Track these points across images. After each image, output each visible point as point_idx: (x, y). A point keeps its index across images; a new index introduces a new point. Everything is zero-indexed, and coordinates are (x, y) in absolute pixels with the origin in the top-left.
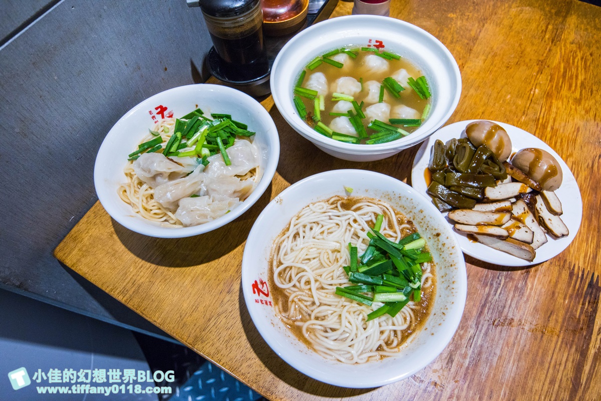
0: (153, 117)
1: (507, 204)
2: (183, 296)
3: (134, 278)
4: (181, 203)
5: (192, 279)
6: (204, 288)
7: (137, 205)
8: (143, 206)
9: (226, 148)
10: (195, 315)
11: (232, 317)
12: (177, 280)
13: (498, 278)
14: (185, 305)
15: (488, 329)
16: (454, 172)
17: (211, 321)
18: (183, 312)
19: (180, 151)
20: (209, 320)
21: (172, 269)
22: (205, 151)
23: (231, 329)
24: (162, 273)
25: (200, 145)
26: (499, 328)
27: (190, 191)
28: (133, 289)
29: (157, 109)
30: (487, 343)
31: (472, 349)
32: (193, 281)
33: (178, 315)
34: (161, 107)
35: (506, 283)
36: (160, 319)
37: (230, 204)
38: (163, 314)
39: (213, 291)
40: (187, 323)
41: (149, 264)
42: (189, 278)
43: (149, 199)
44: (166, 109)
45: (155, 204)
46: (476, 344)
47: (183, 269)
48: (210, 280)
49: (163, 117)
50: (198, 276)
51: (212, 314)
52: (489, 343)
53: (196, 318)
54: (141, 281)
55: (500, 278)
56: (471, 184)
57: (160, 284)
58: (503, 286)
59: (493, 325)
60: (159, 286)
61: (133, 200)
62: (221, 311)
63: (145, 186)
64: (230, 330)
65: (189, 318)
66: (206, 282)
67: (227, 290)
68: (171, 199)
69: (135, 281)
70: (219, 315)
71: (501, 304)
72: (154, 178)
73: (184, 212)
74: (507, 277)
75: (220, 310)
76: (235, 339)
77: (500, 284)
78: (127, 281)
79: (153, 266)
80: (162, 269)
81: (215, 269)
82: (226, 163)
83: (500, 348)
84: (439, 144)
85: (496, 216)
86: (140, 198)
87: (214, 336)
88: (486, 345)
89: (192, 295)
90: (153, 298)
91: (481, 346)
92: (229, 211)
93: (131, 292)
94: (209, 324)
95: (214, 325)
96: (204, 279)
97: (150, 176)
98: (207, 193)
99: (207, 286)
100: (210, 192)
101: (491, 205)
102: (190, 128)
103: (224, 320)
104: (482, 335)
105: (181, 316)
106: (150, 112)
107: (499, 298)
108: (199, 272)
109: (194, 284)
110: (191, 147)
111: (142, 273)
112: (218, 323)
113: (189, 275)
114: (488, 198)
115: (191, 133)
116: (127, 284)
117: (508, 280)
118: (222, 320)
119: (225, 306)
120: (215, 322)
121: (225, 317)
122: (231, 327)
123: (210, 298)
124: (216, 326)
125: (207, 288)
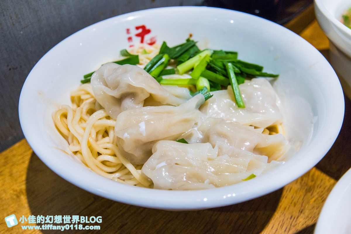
4: (161, 148)
7: (80, 139)
8: (88, 142)
9: (239, 82)
19: (164, 77)
22: (203, 83)
25: (197, 73)
27: (176, 131)
29: (137, 28)
34: (143, 27)
37: (250, 166)
43: (100, 136)
45: (109, 146)
49: (142, 41)
63: (100, 114)
68: (144, 134)
73: (163, 164)
82: (237, 103)
86: (87, 131)
92: (253, 176)
97: (116, 94)
98: (206, 139)
100: (214, 138)
102: (183, 51)
106: (128, 31)
110: (182, 74)
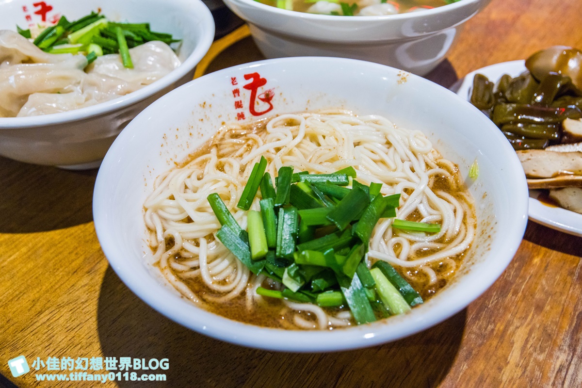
5: (29, 251)
6: (45, 266)
9: (129, 47)
10: (15, 305)
11: (84, 311)
16: (503, 103)
17: (42, 316)
20: (40, 313)
22: (96, 49)
23: (76, 330)
29: (36, 5)
32: (29, 253)
34: (43, 4)
39: (61, 269)
42: (24, 249)
48: (60, 253)
49: (43, 19)
50: (41, 247)
51: (48, 305)
53: (15, 310)
62: (66, 300)
64: (73, 334)
66: (53, 255)
67: (86, 269)
70: (59, 307)
73: (33, 110)
76: (79, 346)
81: (75, 237)
82: (125, 65)
84: (480, 80)
87: (40, 340)
89: (20, 274)
94: (36, 320)
95: (44, 323)
96: (51, 251)
99: (53, 261)
103: (67, 316)
106: (24, 8)
108: (44, 241)
109: (29, 257)
110: (74, 44)
112: (54, 319)
113: (25, 245)
118: (64, 316)
119: (77, 293)
120: (48, 317)
121: (71, 310)
122: (77, 326)
123: (51, 280)
124: (48, 324)
125: (51, 264)
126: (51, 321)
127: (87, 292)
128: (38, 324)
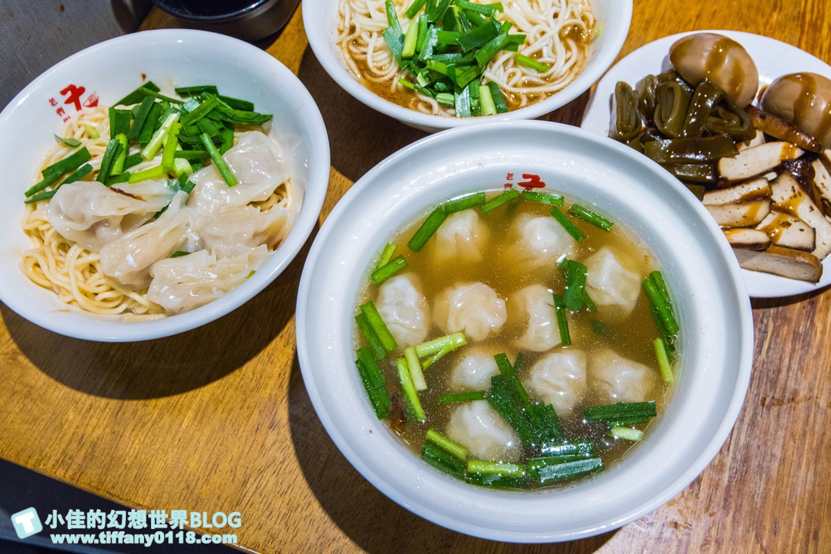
0: (60, 111)
1: (760, 185)
2: (184, 449)
3: (81, 431)
4: (158, 271)
5: (197, 414)
6: (223, 428)
7: (68, 288)
8: (79, 288)
9: (221, 153)
10: (216, 479)
11: (287, 471)
12: (166, 420)
13: (762, 322)
14: (193, 465)
15: (755, 414)
16: (658, 138)
17: (248, 485)
18: (192, 478)
19: (130, 170)
20: (245, 483)
21: (153, 402)
22: (182, 165)
23: (288, 493)
24: (135, 413)
25: (169, 154)
26: (775, 409)
27: (167, 246)
28: (82, 453)
29: (64, 92)
30: (757, 440)
31: (731, 454)
32: (198, 417)
33: (183, 485)
34: (72, 88)
35: (776, 330)
36: (148, 499)
37: (251, 260)
38: (152, 489)
39: (241, 430)
40: (203, 496)
41: (103, 401)
42: (190, 414)
43: (87, 274)
44: (82, 90)
45: (103, 281)
46: (737, 444)
47: (175, 398)
49: (78, 107)
50: (207, 407)
51: (248, 473)
52: (759, 439)
53: (218, 484)
54: (94, 435)
55: (765, 321)
56: (692, 156)
57: (134, 434)
58: (772, 334)
59: (763, 405)
60: (133, 439)
61: (58, 279)
62: (263, 464)
63: (74, 251)
64: (287, 496)
65: (204, 486)
66: (224, 415)
67: (267, 424)
68: (135, 266)
69: (82, 438)
70: (261, 472)
71: (773, 367)
72: (92, 231)
73: (166, 288)
74: (777, 318)
75: (261, 462)
77: (766, 332)
78: (67, 438)
79: (114, 403)
80: (131, 405)
81: (237, 388)
82: (226, 181)
83: (781, 444)
84: (623, 89)
85: (744, 210)
86: (71, 274)
87: (260, 511)
88: (755, 444)
89: (202, 444)
90: (126, 462)
91: (747, 446)
92: (253, 273)
93: (79, 459)
94: (245, 491)
95: (255, 492)
96: (220, 410)
97: (85, 227)
98: (202, 245)
99: (228, 421)
100: (209, 242)
101: (732, 190)
102: (142, 123)
103: (273, 480)
104: (745, 426)
105: (188, 487)
106: (52, 102)
107: (768, 357)
108: (206, 399)
109: (200, 422)
110: (152, 159)
111: (94, 421)
112: (262, 486)
113: (189, 408)
114: (725, 179)
115: (147, 132)
116: (67, 446)
117: (779, 322)
118: (269, 480)
119: (271, 452)
120: (255, 485)
121: (274, 473)
122: (288, 488)
123: (238, 443)
124: (259, 492)
125: (228, 426)
126: (261, 489)
127: (280, 450)
128: (250, 494)
